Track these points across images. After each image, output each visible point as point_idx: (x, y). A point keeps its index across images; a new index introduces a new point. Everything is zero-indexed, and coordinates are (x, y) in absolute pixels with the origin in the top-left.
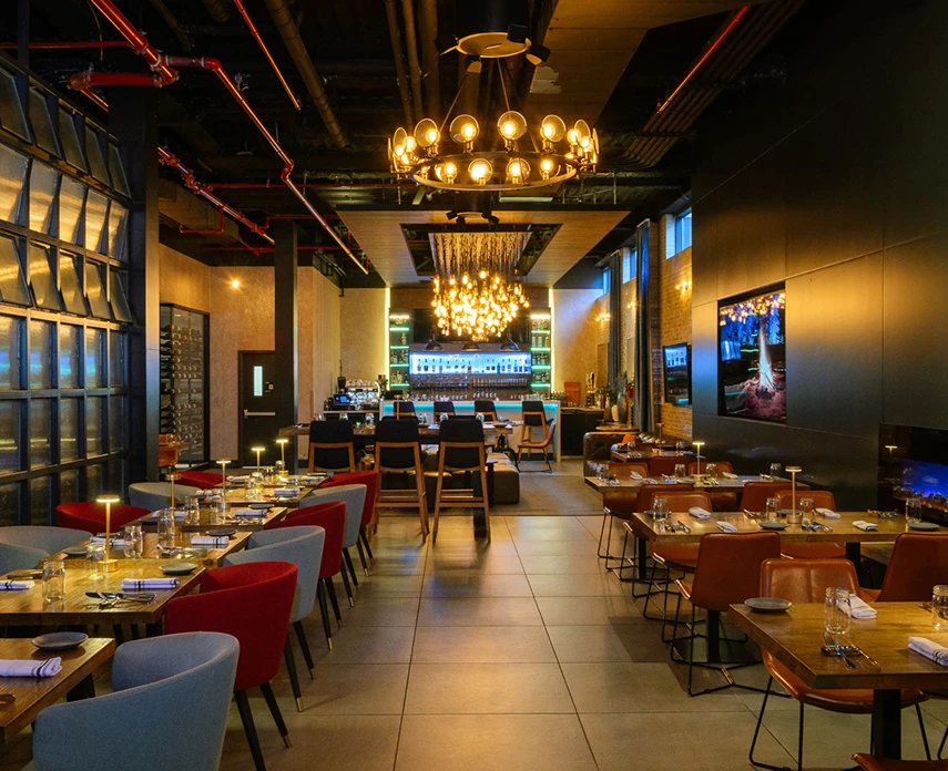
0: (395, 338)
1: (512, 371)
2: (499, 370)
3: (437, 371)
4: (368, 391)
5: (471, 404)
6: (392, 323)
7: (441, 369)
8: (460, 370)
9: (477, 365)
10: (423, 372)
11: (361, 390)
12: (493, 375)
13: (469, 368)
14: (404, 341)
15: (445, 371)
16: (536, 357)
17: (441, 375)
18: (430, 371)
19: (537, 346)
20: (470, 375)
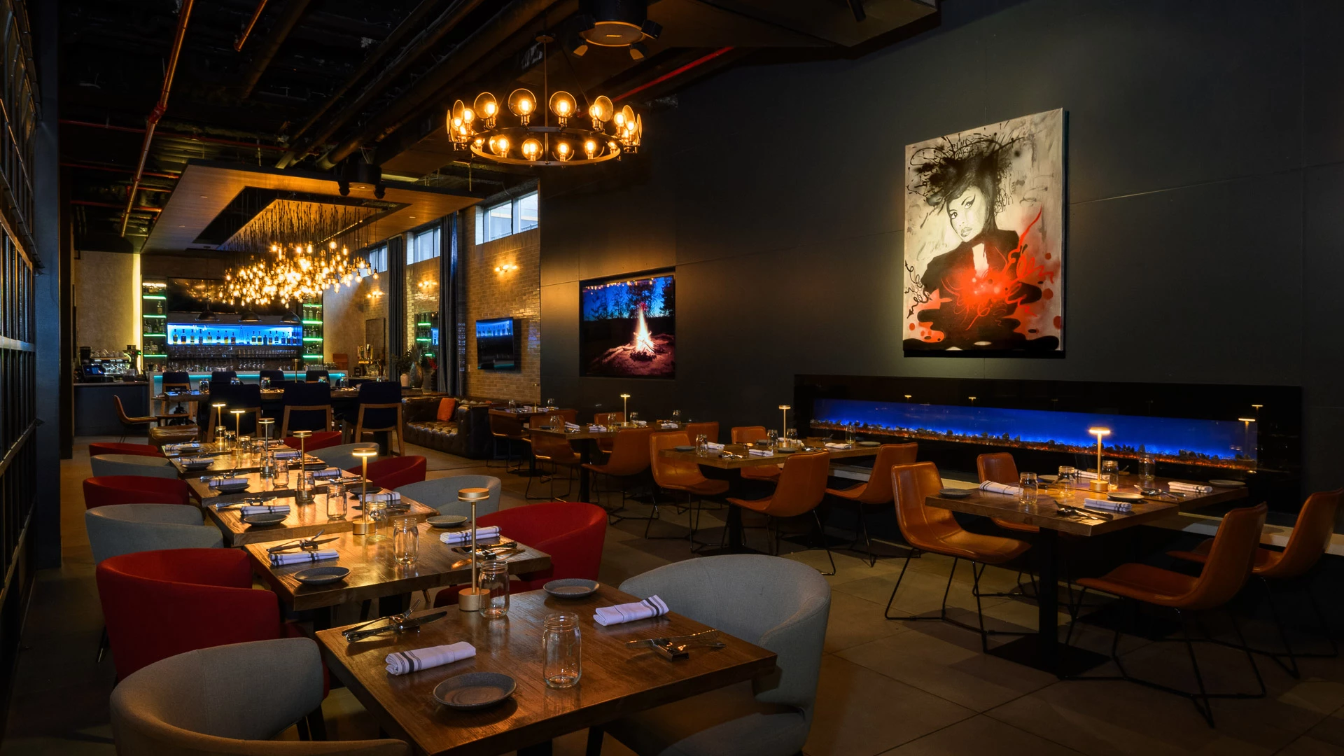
0: (148, 307)
1: (280, 342)
2: (265, 341)
3: (196, 342)
4: (116, 363)
5: (256, 374)
6: (145, 291)
7: (201, 339)
8: (222, 341)
9: (242, 337)
10: (179, 342)
11: (109, 361)
12: (260, 346)
13: (233, 339)
14: (160, 310)
15: (205, 341)
16: (308, 330)
17: (201, 345)
18: (188, 341)
19: (308, 319)
20: (235, 346)
